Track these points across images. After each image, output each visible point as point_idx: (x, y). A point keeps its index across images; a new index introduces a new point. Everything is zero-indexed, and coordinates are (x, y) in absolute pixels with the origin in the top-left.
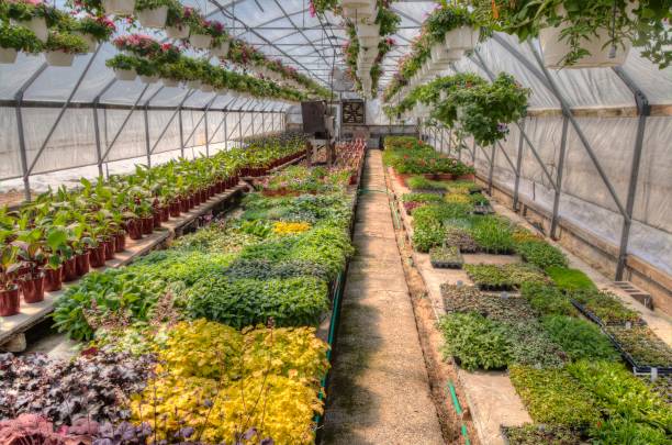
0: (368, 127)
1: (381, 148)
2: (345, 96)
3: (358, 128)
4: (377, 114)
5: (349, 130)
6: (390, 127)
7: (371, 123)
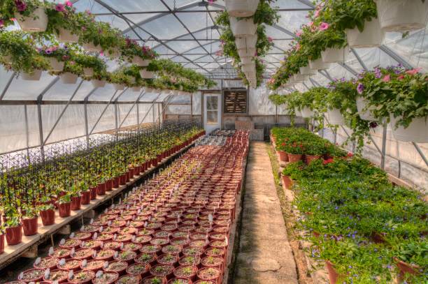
0: (251, 117)
1: (267, 139)
2: (226, 85)
3: (241, 119)
4: (262, 103)
5: (231, 120)
6: (276, 117)
7: (255, 113)
